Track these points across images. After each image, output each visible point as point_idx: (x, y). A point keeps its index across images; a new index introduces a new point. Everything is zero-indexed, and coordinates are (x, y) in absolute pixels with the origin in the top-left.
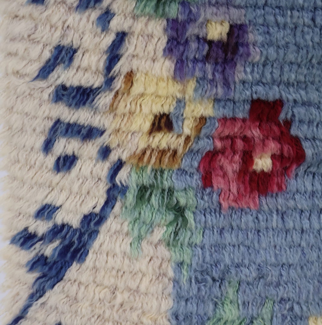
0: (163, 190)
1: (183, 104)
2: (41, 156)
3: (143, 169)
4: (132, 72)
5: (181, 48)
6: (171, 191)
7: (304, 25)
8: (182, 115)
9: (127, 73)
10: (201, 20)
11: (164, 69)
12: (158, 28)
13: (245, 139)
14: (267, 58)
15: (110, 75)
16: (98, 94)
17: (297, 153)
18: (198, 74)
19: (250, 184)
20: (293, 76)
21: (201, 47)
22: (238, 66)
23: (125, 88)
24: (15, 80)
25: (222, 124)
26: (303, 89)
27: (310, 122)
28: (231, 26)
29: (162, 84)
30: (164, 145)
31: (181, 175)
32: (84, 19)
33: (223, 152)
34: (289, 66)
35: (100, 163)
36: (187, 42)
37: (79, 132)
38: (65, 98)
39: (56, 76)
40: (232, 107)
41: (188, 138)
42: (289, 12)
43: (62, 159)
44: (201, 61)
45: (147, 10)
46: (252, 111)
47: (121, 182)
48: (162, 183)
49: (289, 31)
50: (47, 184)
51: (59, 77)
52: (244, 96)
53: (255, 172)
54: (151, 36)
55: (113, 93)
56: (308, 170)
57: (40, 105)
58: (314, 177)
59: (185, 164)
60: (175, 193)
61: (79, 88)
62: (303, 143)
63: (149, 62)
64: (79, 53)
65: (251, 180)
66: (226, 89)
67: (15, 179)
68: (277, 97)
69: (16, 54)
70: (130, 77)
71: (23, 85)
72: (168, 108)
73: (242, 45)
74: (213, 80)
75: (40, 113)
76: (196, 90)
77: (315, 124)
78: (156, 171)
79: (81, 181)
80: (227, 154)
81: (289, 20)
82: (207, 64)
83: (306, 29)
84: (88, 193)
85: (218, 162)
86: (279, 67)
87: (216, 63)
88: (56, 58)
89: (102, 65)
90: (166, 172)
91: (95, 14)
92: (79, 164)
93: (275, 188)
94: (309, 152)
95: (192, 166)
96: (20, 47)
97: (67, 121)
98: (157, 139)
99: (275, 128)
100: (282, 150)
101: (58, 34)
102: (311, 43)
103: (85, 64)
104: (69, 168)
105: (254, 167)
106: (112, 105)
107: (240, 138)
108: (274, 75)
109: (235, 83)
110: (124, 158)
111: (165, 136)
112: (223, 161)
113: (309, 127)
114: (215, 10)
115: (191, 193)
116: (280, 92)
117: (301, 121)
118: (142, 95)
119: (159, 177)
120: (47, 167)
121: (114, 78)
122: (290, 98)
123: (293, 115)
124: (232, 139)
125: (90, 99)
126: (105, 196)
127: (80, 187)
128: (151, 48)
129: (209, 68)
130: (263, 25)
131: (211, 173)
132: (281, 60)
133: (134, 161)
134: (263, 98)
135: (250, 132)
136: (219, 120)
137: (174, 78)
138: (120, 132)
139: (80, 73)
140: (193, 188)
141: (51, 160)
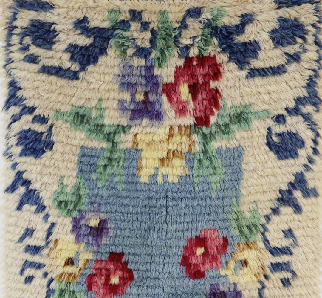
0: (70, 292)
1: (79, 254)
2: (19, 276)
3: (62, 282)
4: (57, 240)
5: (78, 230)
6: (74, 292)
7: (133, 220)
8: (78, 258)
9: (55, 240)
10: (86, 218)
11: (71, 239)
12: (68, 221)
13: (107, 270)
14: (116, 235)
15: (47, 241)
16: (43, 249)
17: (130, 276)
18: (85, 240)
19: (109, 290)
20: (128, 242)
21: (87, 229)
22: (104, 238)
23: (54, 247)
24: (9, 243)
25: (96, 263)
26: (133, 248)
27: (136, 263)
28: (101, 221)
29: (70, 245)
30: (70, 272)
31: (78, 285)
32: (38, 217)
33: (96, 275)
34: (127, 238)
35: (44, 279)
36: (81, 227)
37: (35, 266)
38: (29, 251)
39: (26, 241)
40: (100, 256)
41: (80, 269)
42: (126, 215)
43: (28, 278)
44: (87, 235)
45: (63, 214)
46: (109, 257)
47: (52, 288)
48: (70, 288)
49: (127, 223)
50: (21, 289)
51: (27, 242)
52: (106, 251)
53: (111, 284)
54: (65, 225)
55: (49, 249)
56: (136, 284)
57: (19, 254)
58: (138, 287)
59: (79, 280)
60: (75, 293)
61: (35, 247)
62: (133, 272)
63: (64, 236)
64: (35, 232)
65: (109, 288)
66: (98, 247)
67: (8, 287)
68: (121, 251)
69: (10, 232)
70: (56, 241)
71: (12, 245)
72: (72, 255)
73: (105, 229)
74: (92, 244)
75: (19, 258)
76: (84, 248)
77: (139, 264)
78: (67, 283)
79: (35, 287)
80: (98, 275)
81: (126, 218)
82: (89, 237)
83: (134, 222)
84: (39, 293)
85: (94, 280)
86: (122, 238)
87: (94, 236)
88: (26, 234)
89: (44, 237)
90: (71, 284)
91: (42, 215)
92: (34, 280)
93: (120, 292)
94: (135, 276)
95: (82, 281)
96: (11, 229)
97: (30, 261)
98: (67, 269)
99: (120, 265)
100: (123, 275)
101: (27, 223)
102: (136, 228)
103: (37, 236)
104: (31, 282)
105: (111, 282)
106: (49, 254)
107: (104, 269)
108: (120, 242)
109: (102, 245)
110: (53, 277)
111: (71, 268)
112: (96, 279)
113: (136, 265)
114: (93, 214)
115: (82, 293)
116: (122, 249)
117: (132, 262)
118: (61, 250)
119: (68, 286)
120: (21, 281)
121: (49, 242)
122: (127, 252)
123: (128, 259)
124: (101, 269)
125: (40, 251)
126: (45, 294)
127: (35, 290)
128: (65, 229)
129: (90, 238)
130: (115, 220)
131: (91, 284)
132: (123, 235)
133: (58, 278)
134: (114, 251)
135: (109, 266)
136: (95, 261)
137: (75, 242)
138: (52, 265)
139: (36, 240)
140: (83, 291)
141: (23, 278)
